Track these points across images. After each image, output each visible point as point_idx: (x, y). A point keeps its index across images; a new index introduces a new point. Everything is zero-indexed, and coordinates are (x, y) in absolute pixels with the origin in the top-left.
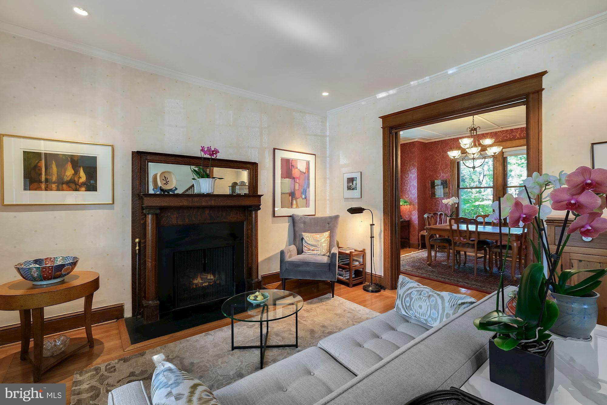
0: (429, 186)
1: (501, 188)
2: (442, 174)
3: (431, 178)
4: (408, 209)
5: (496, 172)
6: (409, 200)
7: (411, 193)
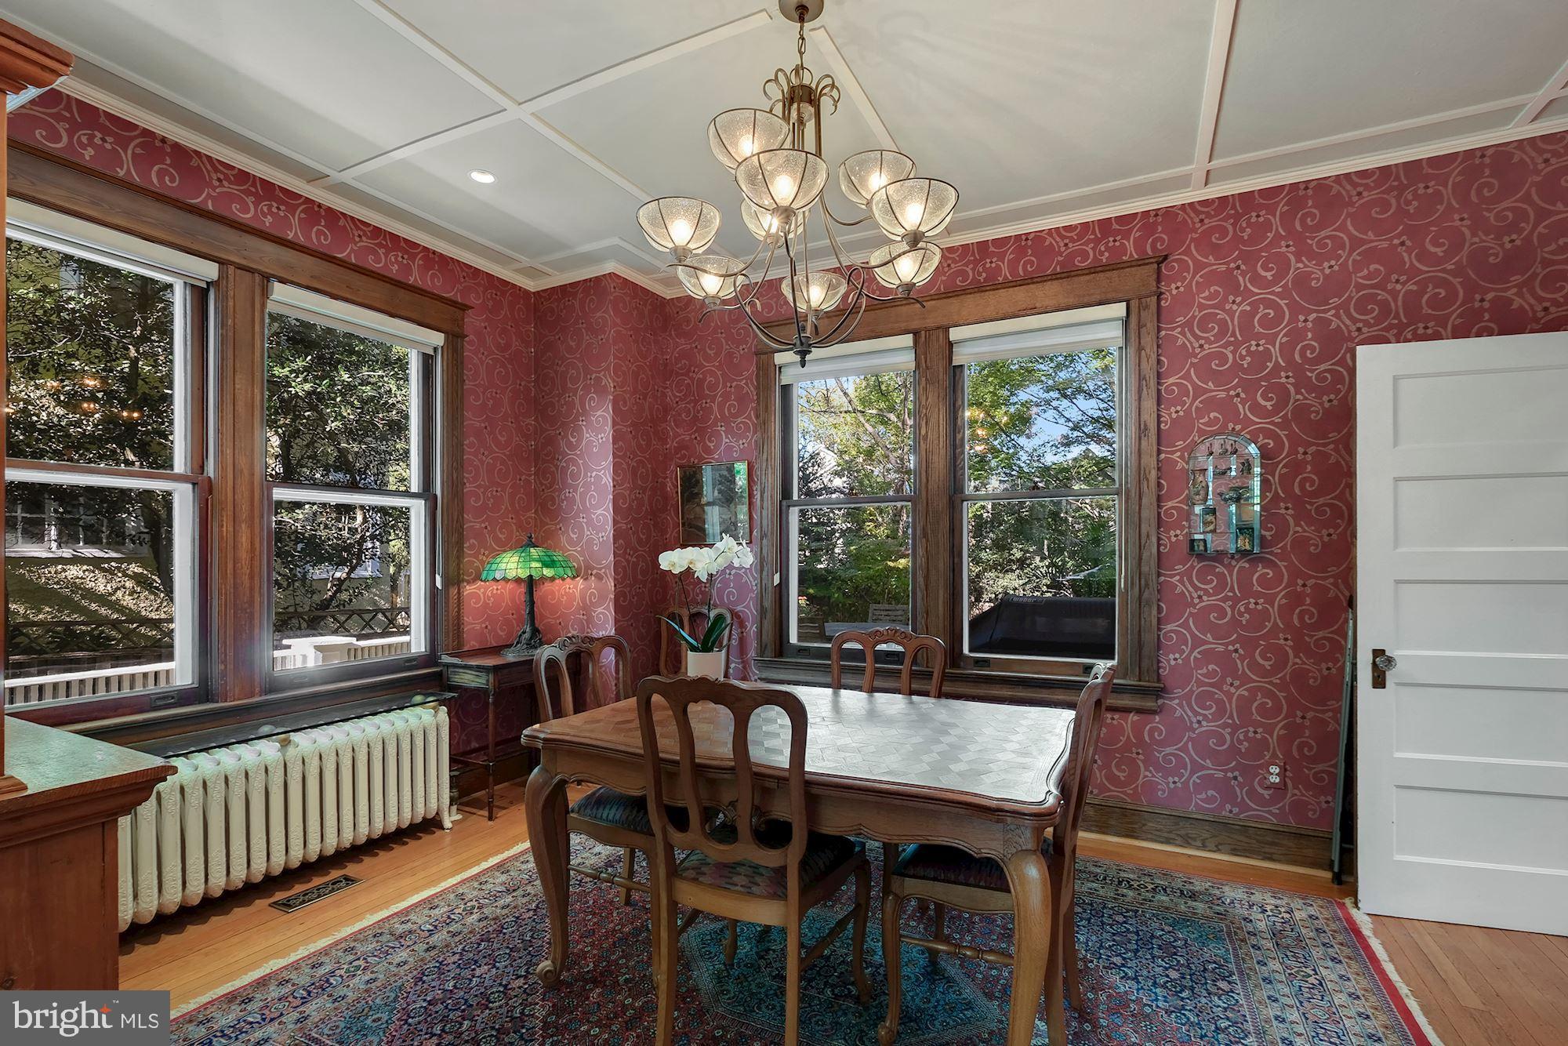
0: (677, 492)
1: (941, 503)
2: (725, 440)
3: (683, 457)
4: (578, 595)
5: (923, 432)
6: (581, 553)
7: (590, 523)
